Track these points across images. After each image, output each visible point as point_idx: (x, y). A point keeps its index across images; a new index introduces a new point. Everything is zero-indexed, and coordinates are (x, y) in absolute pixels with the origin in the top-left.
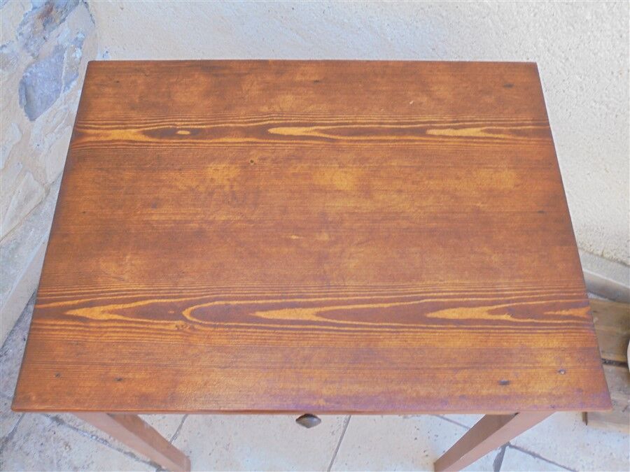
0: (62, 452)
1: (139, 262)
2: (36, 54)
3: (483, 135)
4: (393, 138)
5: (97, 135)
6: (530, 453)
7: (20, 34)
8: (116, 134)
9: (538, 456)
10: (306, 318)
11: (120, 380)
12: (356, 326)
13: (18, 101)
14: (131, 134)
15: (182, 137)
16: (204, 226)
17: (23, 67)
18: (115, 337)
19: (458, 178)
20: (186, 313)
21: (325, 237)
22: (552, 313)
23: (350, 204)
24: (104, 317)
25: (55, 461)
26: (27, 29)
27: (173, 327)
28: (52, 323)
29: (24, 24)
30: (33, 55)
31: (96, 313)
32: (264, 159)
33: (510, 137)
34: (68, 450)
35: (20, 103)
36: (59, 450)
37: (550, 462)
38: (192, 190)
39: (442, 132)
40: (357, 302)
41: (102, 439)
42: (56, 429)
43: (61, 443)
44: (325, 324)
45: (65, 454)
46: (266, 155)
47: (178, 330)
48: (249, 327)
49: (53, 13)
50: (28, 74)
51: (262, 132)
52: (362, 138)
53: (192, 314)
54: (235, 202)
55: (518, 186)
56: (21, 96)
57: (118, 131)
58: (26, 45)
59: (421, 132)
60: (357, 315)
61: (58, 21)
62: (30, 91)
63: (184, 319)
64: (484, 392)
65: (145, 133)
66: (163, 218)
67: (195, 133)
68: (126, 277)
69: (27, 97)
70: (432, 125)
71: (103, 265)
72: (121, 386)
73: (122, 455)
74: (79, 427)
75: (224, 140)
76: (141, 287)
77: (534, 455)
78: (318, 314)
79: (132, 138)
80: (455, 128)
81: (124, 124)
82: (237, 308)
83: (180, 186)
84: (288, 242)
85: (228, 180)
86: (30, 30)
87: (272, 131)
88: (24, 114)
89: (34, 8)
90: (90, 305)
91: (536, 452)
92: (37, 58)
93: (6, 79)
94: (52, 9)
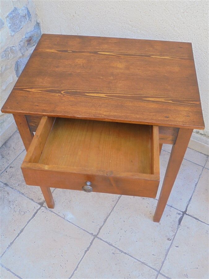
0: (6, 195)
1: (50, 80)
2: (23, 54)
3: (170, 58)
4: (139, 57)
5: (42, 50)
6: (194, 218)
7: (20, 45)
8: (48, 50)
9: (198, 219)
10: (101, 96)
11: (37, 106)
12: (118, 99)
13: (14, 68)
14: (52, 51)
15: (69, 52)
16: (72, 73)
17: (18, 56)
18: (38, 96)
19: (159, 68)
20: (62, 92)
21: (112, 78)
22: (187, 102)
23: (122, 71)
24: (36, 91)
25: (2, 198)
26: (22, 43)
27: (57, 95)
28: (18, 91)
29: (21, 41)
30: (22, 54)
31: (33, 90)
32: (95, 59)
33: (179, 59)
34: (8, 195)
35: (15, 69)
36: (4, 195)
37: (203, 222)
38: (70, 64)
39: (156, 57)
40: (120, 94)
41: (22, 193)
42: (5, 188)
43: (6, 192)
44: (108, 98)
45: (6, 196)
46: (96, 58)
47: (59, 96)
48: (82, 97)
49: (31, 41)
50: (19, 61)
51: (96, 53)
52: (128, 56)
53: (64, 93)
54: (83, 68)
55: (180, 71)
56: (15, 67)
57: (49, 50)
58: (21, 49)
59: (149, 56)
60: (119, 97)
61: (32, 45)
62: (19, 66)
63: (62, 93)
64: (160, 119)
65: (57, 51)
66: (59, 70)
67: (73, 52)
68: (44, 83)
69: (17, 68)
70: (153, 55)
71: (37, 79)
72: (37, 107)
73: (28, 199)
74: (14, 188)
75: (83, 54)
76: (49, 85)
77: (196, 219)
78: (106, 96)
79: (53, 51)
80: (160, 56)
81: (51, 48)
82: (79, 92)
83: (66, 63)
84: (99, 78)
85: (82, 63)
86: (23, 44)
87: (99, 53)
88: (15, 74)
89: (25, 37)
90: (32, 88)
91: (197, 218)
92: (23, 55)
93: (12, 58)
94: (31, 40)
